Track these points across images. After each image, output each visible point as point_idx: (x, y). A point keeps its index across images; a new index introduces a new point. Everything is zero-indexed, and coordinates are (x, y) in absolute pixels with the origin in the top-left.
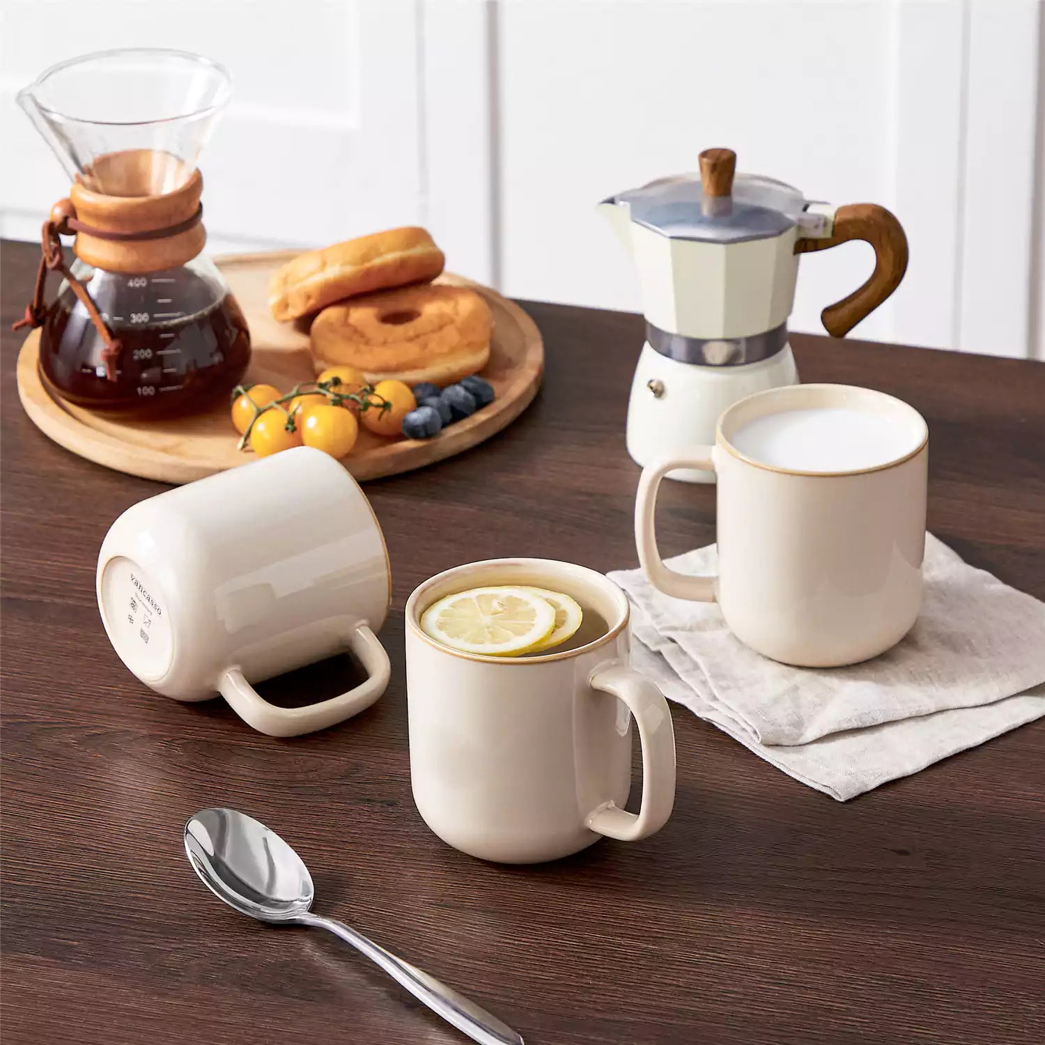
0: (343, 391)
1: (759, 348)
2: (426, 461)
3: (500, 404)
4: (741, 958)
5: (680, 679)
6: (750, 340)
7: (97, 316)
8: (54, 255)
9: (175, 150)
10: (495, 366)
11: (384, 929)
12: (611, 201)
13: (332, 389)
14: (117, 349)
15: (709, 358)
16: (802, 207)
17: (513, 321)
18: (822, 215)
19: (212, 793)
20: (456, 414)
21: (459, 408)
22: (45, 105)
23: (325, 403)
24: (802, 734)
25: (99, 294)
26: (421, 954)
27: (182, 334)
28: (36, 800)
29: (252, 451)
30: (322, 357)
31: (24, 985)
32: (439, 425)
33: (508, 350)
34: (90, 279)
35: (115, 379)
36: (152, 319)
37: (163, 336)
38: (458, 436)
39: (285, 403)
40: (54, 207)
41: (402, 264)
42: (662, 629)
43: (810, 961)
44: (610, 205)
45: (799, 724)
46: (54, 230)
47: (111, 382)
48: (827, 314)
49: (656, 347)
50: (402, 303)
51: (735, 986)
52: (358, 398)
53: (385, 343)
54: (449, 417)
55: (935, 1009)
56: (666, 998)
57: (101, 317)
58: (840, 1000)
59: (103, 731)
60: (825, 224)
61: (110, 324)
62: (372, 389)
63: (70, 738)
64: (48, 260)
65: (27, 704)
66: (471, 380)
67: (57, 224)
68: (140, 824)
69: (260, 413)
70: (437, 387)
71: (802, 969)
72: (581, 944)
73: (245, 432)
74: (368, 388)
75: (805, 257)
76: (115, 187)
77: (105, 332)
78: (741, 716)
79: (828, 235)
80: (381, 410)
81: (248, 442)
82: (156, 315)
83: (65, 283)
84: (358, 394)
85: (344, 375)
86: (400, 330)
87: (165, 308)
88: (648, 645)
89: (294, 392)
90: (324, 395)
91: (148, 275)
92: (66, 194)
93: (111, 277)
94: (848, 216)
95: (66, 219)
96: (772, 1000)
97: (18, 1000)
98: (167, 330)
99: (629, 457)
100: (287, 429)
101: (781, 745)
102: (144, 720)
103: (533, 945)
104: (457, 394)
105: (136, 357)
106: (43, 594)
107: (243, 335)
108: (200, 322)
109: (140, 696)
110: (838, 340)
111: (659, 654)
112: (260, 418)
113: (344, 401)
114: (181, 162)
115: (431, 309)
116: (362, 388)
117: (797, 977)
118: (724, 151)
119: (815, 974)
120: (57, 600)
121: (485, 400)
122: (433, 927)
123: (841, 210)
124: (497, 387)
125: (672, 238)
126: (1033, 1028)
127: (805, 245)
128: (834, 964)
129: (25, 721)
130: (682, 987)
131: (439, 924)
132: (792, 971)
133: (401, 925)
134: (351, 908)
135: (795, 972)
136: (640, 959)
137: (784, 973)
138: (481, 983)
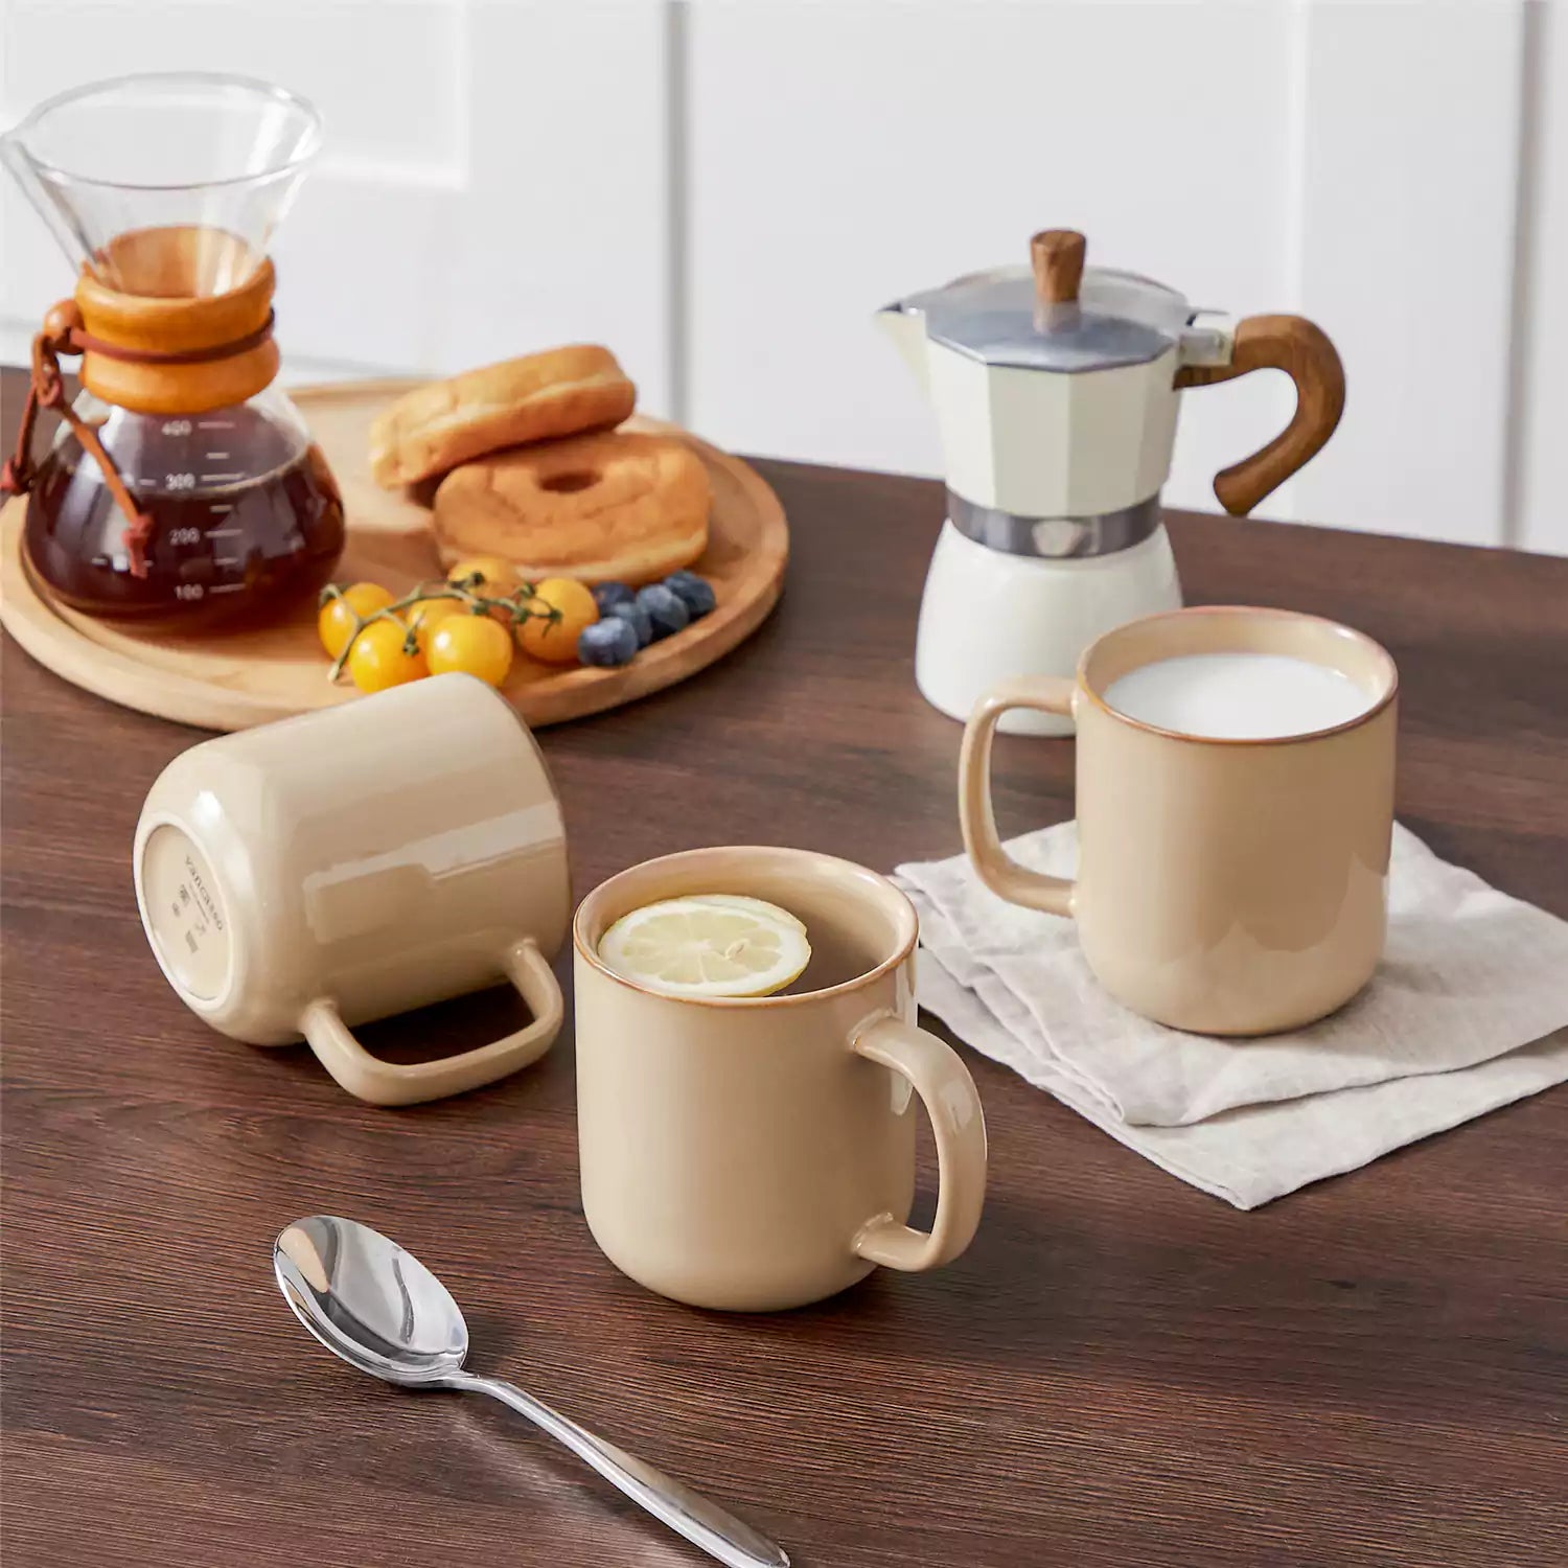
0: (487, 592)
1: (1119, 532)
2: (614, 700)
3: (724, 616)
4: (1107, 1439)
5: (1002, 1027)
6: (1105, 519)
7: (114, 477)
8: (51, 385)
9: (233, 226)
10: (714, 558)
11: (575, 1397)
12: (897, 308)
13: (472, 591)
14: (146, 529)
15: (1044, 546)
16: (1186, 318)
17: (738, 489)
18: (1216, 331)
20: (659, 629)
21: (661, 619)
22: (41, 158)
23: (462, 611)
24: (1185, 1110)
25: (117, 446)
26: (632, 1433)
27: (242, 506)
28: (48, 1205)
29: (350, 684)
30: (452, 542)
31: (41, 1476)
32: (635, 644)
33: (734, 532)
34: (105, 422)
35: (143, 575)
36: (198, 483)
37: (216, 509)
38: (662, 663)
39: (401, 611)
40: (50, 313)
41: (573, 402)
42: (978, 952)
43: (1210, 1444)
44: (893, 315)
45: (1180, 1095)
46: (49, 348)
47: (137, 579)
48: (1222, 479)
49: (964, 529)
50: (572, 460)
51: (1101, 1480)
52: (512, 604)
53: (549, 521)
54: (648, 632)
55: (1398, 1514)
56: (998, 1497)
57: (121, 481)
58: (1255, 1501)
59: (141, 1102)
60: (1221, 345)
61: (136, 491)
62: (532, 591)
63: (89, 1112)
64: (40, 392)
65: (24, 1062)
66: (680, 578)
67: (55, 338)
68: (202, 1240)
69: (362, 627)
70: (631, 588)
71: (1198, 1455)
72: (871, 1419)
73: (340, 656)
74: (526, 589)
75: (1189, 394)
76: (142, 283)
77: (128, 502)
78: (1094, 1084)
79: (1225, 361)
80: (546, 622)
81: (345, 669)
82: (206, 478)
83: (65, 428)
84: (512, 598)
85: (488, 569)
86: (571, 501)
87: (217, 467)
88: (957, 975)
89: (414, 594)
90: (460, 599)
91: (194, 417)
92: (69, 293)
93: (135, 419)
94: (1257, 333)
95: (68, 331)
96: (1156, 1500)
97: (31, 1498)
98: (221, 499)
99: (921, 696)
100: (405, 650)
101: (1154, 1126)
102: (204, 1087)
103: (798, 1419)
104: (660, 599)
105: (174, 541)
106: (42, 898)
107: (334, 507)
108: (270, 487)
109: (195, 1050)
110: (1238, 520)
111: (972, 990)
112: (363, 634)
113: (491, 609)
114: (243, 245)
115: (617, 471)
116: (517, 589)
117: (1192, 1467)
118: (1069, 233)
119: (1220, 1463)
120: (64, 908)
121: (701, 608)
122: (648, 1393)
123: (1244, 324)
124: (718, 587)
125: (990, 364)
126: (1543, 1542)
127: (1190, 376)
128: (1246, 1448)
129: (24, 1087)
130: (1021, 1481)
131: (656, 1389)
132: (1185, 1458)
133: (601, 1390)
134: (524, 1365)
135: (1189, 1460)
136: (957, 1439)
137: (1173, 1461)
138: (722, 1474)
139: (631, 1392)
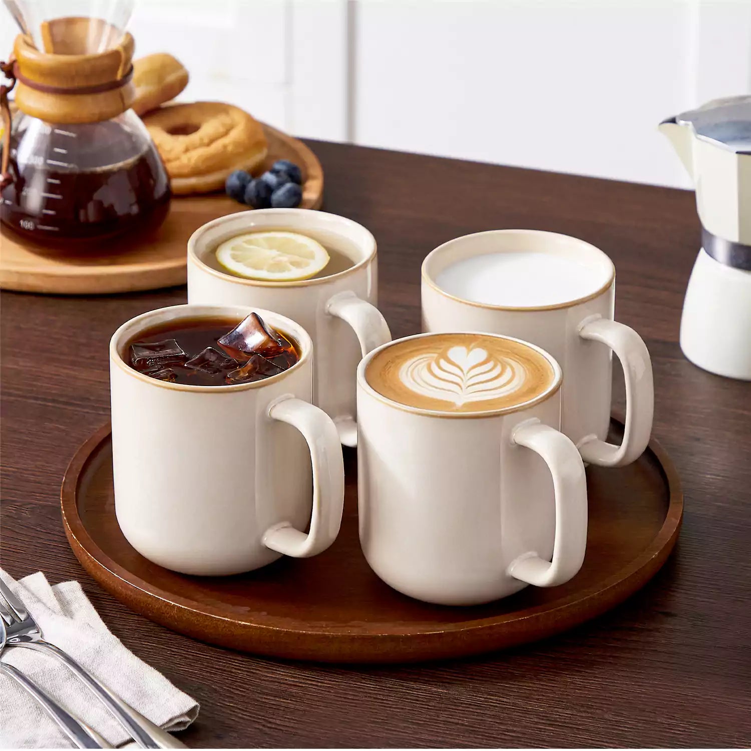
4: (520, 702)
11: (201, 670)
12: (673, 121)
19: (55, 550)
26: (233, 692)
43: (582, 706)
51: (515, 726)
56: (451, 735)
71: (575, 713)
72: (377, 687)
96: (548, 739)
103: (334, 687)
117: (571, 719)
119: (588, 718)
122: (244, 669)
125: (738, 153)
128: (604, 709)
130: (466, 726)
131: (250, 667)
132: (566, 714)
133: (217, 667)
134: (173, 652)
135: (569, 716)
136: (430, 700)
137: (560, 715)
138: (285, 718)
139: (235, 669)
